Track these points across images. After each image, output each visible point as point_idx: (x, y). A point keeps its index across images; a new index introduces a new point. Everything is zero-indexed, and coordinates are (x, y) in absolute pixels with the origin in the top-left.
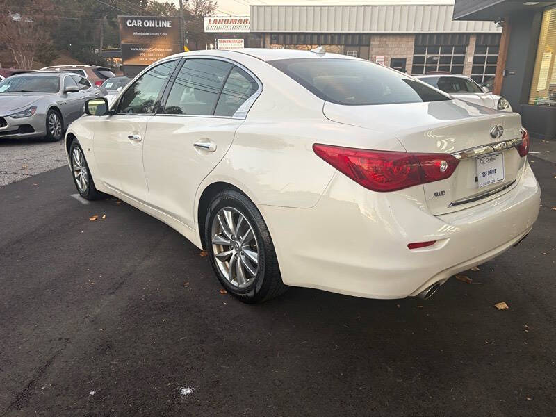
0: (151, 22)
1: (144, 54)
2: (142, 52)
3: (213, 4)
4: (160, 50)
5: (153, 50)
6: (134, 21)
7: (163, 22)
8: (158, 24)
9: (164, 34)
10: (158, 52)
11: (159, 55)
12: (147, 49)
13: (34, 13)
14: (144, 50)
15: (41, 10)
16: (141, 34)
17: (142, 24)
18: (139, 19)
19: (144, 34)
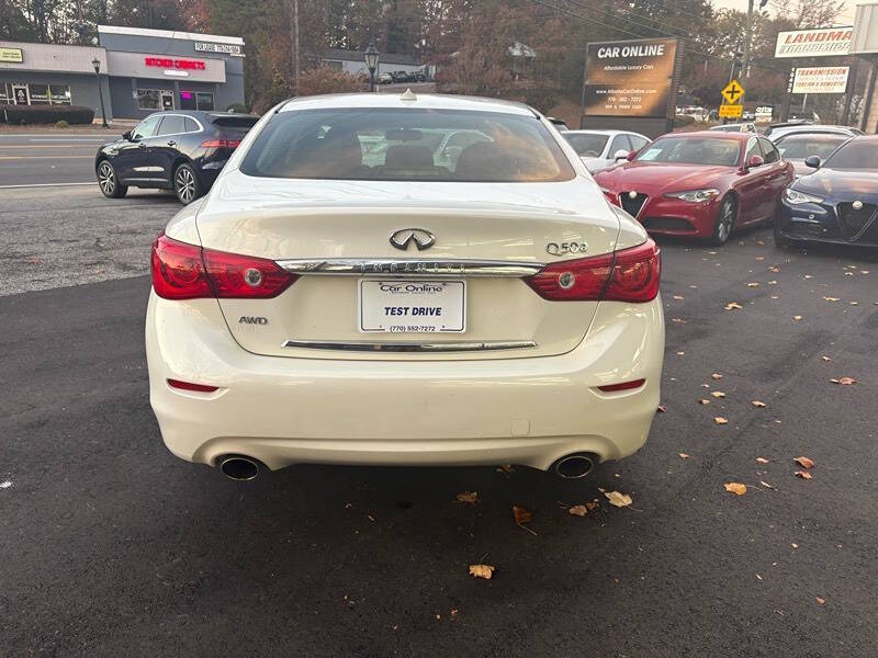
0: (633, 49)
1: (614, 99)
2: (611, 95)
3: (835, 7)
4: (637, 91)
5: (628, 92)
6: (609, 50)
7: (651, 48)
8: (643, 52)
9: (649, 67)
10: (635, 95)
11: (634, 99)
12: (619, 91)
13: (538, 44)
14: (616, 92)
15: (547, 40)
16: (616, 68)
17: (620, 54)
18: (617, 45)
19: (620, 68)
